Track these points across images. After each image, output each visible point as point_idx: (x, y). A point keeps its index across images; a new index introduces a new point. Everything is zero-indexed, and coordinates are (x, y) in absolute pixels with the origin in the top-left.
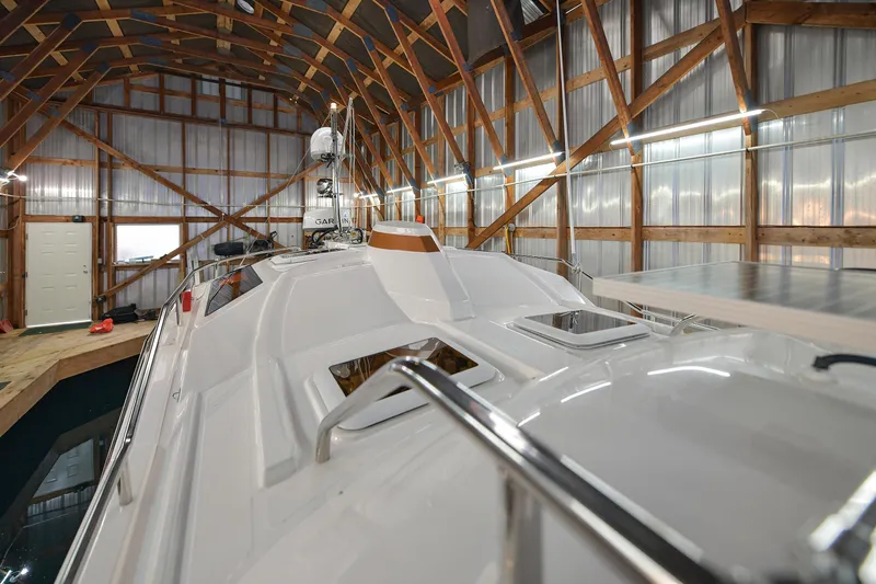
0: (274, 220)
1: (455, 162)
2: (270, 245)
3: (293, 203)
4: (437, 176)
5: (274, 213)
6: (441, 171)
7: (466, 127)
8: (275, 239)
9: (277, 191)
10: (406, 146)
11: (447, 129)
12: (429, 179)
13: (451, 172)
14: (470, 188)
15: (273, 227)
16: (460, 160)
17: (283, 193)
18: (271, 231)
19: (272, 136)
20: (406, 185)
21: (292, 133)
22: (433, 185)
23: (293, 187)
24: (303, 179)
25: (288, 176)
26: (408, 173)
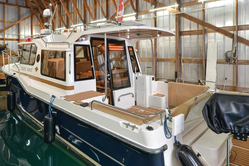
0: (6, 39)
1: (80, 20)
2: (5, 49)
3: (14, 33)
4: (74, 24)
5: (6, 37)
6: (75, 22)
7: (83, 9)
8: (7, 47)
9: (8, 28)
10: (63, 14)
11: (77, 10)
12: (71, 25)
13: (79, 23)
14: (84, 28)
15: (6, 42)
16: (82, 20)
17: (10, 29)
18: (5, 44)
19: (6, 6)
20: (63, 27)
21: (14, 5)
22: (73, 27)
23: (14, 27)
24: (19, 24)
25: (12, 22)
26: (64, 22)
